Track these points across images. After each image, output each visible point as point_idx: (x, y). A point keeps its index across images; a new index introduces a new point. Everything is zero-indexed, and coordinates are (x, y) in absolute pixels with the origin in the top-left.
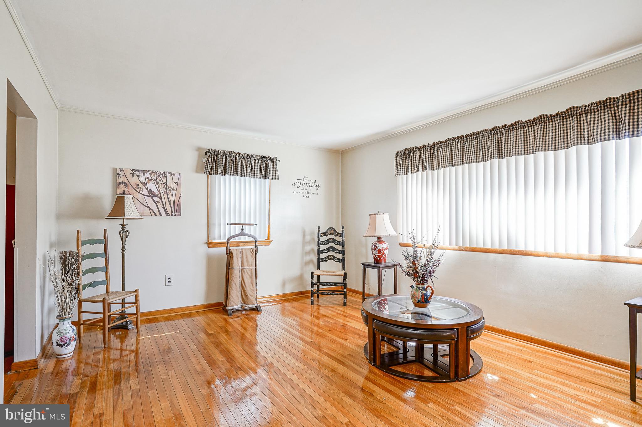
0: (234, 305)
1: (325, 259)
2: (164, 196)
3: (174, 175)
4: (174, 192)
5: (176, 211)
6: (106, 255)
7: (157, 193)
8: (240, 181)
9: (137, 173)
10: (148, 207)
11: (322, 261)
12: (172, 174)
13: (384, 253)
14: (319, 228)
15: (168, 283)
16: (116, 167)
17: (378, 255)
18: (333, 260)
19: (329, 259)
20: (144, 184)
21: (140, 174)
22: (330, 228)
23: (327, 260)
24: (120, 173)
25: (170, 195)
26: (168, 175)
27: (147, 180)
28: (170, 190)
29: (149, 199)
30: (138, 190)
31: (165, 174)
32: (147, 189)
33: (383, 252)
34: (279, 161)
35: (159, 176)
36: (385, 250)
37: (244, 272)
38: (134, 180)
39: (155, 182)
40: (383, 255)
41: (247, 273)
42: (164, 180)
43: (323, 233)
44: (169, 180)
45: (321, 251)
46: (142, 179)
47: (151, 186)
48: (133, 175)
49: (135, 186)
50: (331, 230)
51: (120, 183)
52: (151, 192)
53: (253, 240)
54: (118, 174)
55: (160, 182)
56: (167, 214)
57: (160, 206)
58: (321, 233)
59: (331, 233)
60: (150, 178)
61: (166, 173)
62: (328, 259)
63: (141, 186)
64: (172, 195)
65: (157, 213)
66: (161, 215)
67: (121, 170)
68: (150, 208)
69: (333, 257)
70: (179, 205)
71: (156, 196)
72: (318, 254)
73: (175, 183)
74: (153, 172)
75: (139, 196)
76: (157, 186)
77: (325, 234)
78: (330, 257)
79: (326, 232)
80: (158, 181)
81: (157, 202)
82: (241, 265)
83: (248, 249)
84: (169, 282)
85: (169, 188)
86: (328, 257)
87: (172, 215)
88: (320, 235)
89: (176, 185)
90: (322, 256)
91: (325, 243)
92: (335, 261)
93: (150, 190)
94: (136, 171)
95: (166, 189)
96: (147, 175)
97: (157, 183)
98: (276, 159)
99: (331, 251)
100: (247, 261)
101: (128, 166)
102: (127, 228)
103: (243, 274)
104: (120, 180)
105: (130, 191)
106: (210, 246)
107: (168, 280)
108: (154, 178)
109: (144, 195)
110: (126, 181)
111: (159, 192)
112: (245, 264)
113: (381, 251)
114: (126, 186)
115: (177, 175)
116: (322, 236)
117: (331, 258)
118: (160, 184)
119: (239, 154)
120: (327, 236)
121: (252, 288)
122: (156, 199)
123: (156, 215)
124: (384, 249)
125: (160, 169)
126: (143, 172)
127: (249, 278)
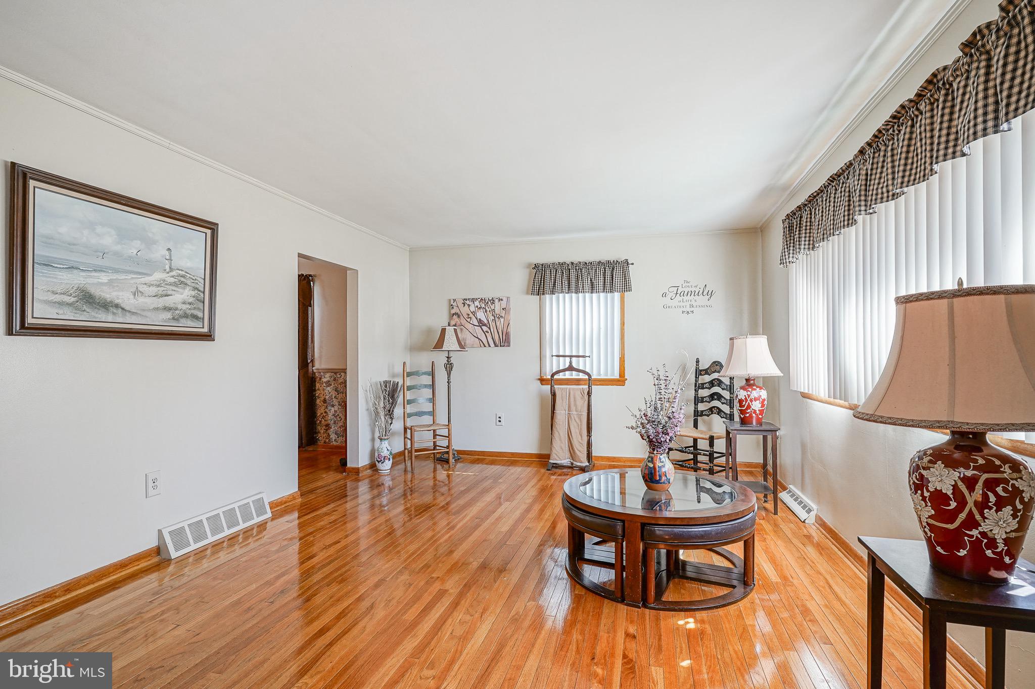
0: (558, 459)
1: (707, 413)
2: (492, 325)
3: (502, 300)
4: (502, 320)
5: (505, 341)
6: (433, 386)
7: (486, 321)
8: (578, 299)
9: (468, 302)
10: (478, 338)
11: (702, 415)
12: (500, 300)
13: (749, 407)
14: (698, 361)
15: (498, 423)
16: (450, 298)
17: (740, 408)
18: (718, 414)
19: (712, 413)
20: (474, 313)
21: (470, 304)
22: (714, 362)
23: (709, 415)
24: (453, 304)
25: (498, 323)
26: (497, 301)
27: (476, 309)
28: (499, 318)
29: (478, 329)
30: (469, 320)
31: (493, 301)
32: (477, 319)
33: (747, 404)
34: (632, 264)
35: (488, 303)
36: (751, 401)
37: (571, 418)
38: (465, 310)
39: (484, 310)
40: (749, 411)
41: (575, 419)
42: (493, 307)
43: (704, 370)
44: (497, 307)
45: (700, 399)
46: (472, 308)
47: (481, 315)
48: (464, 304)
49: (466, 316)
50: (717, 365)
51: (453, 314)
52: (480, 321)
53: (587, 377)
54: (452, 305)
55: (488, 310)
56: (496, 346)
57: (489, 335)
58: (701, 371)
59: (715, 371)
60: (479, 306)
61: (494, 299)
62: (710, 413)
63: (471, 315)
64: (501, 323)
65: (486, 344)
66: (489, 346)
67: (454, 300)
68: (479, 339)
69: (717, 410)
70: (507, 334)
71: (485, 325)
72: (696, 404)
73: (503, 309)
74: (482, 299)
75: (469, 326)
76: (486, 314)
77: (707, 372)
78: (713, 409)
79: (708, 368)
80: (487, 308)
81: (486, 331)
82: (567, 410)
83: (577, 389)
84: (500, 421)
85: (498, 316)
86: (711, 409)
87: (501, 346)
88: (699, 373)
89: (504, 312)
90: (702, 407)
91: (707, 385)
92: (722, 417)
93: (480, 319)
94: (466, 300)
95: (494, 317)
96: (477, 303)
97: (486, 311)
98: (628, 263)
99: (716, 400)
100: (575, 405)
101: (459, 296)
102: (452, 360)
103: (570, 422)
104: (453, 311)
105: (462, 321)
106: (544, 383)
107: (498, 419)
108: (483, 306)
109: (474, 325)
110: (458, 311)
111: (488, 321)
112: (573, 408)
113: (744, 403)
114: (459, 316)
115: (505, 300)
116: (702, 375)
117: (715, 411)
118: (488, 312)
119: (572, 263)
120: (709, 375)
121: (580, 441)
122: (485, 328)
123: (485, 346)
124: (749, 400)
125: (488, 295)
126: (473, 300)
127: (577, 427)
